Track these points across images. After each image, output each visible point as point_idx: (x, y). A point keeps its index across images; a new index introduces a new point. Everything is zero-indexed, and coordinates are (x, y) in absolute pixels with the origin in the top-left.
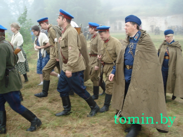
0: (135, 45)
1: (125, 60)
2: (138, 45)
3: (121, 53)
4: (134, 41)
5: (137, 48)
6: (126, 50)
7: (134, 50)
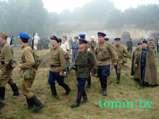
0: (146, 52)
1: (141, 58)
2: (147, 52)
3: (139, 55)
4: (145, 50)
5: (147, 53)
6: (142, 54)
7: (146, 54)
